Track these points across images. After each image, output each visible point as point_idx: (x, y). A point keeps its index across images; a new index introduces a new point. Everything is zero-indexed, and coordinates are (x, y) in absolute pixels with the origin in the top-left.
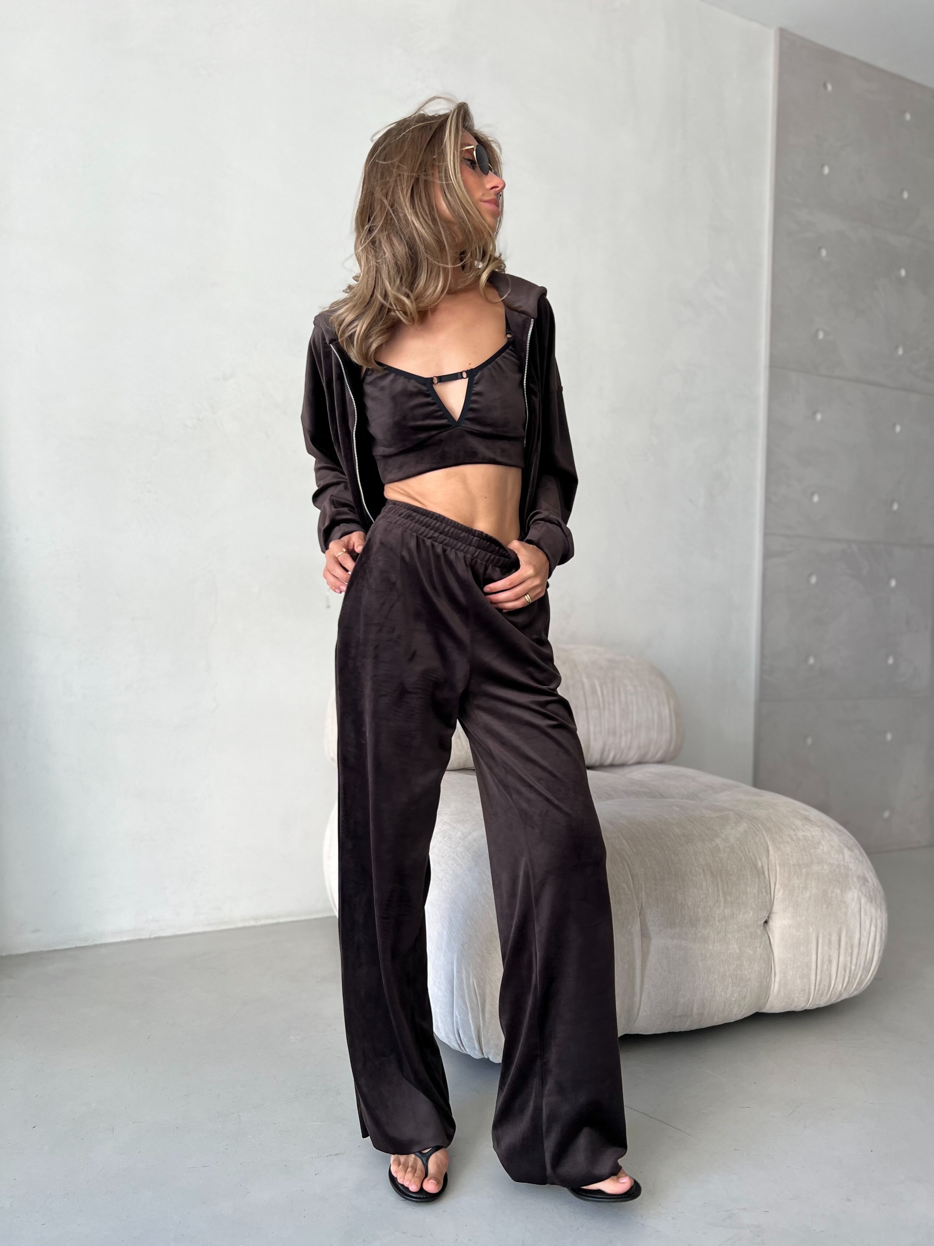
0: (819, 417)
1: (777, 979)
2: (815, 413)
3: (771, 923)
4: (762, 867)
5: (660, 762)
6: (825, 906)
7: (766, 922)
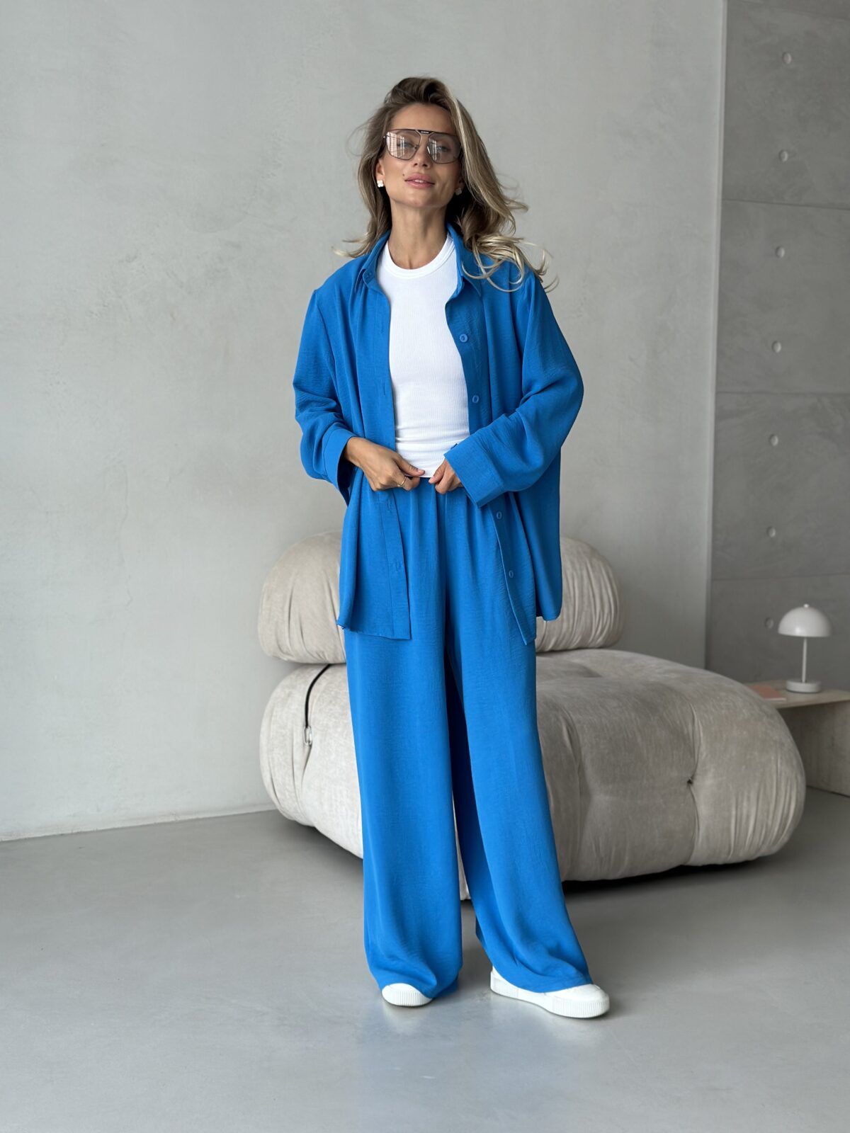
0: (782, 253)
1: (701, 832)
2: (778, 249)
3: (696, 783)
4: (688, 734)
5: (601, 647)
6: (744, 767)
7: (690, 782)
